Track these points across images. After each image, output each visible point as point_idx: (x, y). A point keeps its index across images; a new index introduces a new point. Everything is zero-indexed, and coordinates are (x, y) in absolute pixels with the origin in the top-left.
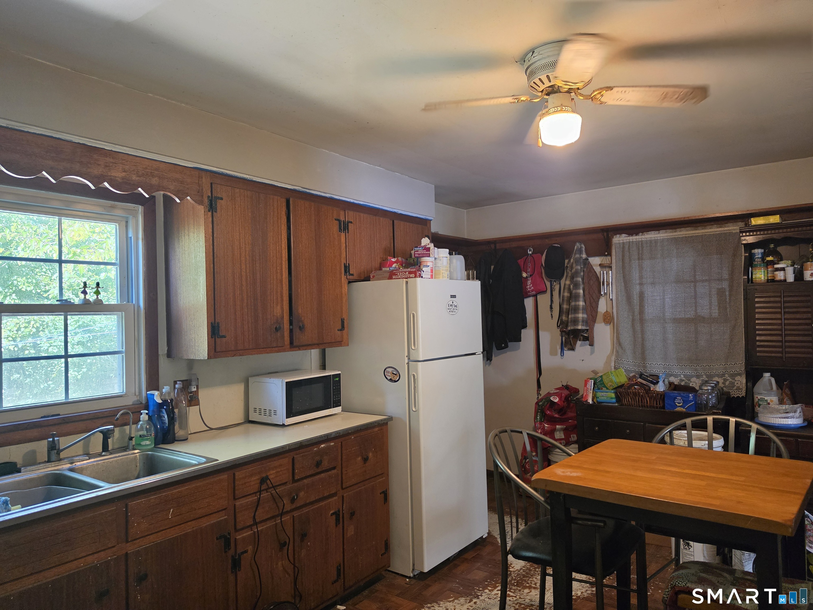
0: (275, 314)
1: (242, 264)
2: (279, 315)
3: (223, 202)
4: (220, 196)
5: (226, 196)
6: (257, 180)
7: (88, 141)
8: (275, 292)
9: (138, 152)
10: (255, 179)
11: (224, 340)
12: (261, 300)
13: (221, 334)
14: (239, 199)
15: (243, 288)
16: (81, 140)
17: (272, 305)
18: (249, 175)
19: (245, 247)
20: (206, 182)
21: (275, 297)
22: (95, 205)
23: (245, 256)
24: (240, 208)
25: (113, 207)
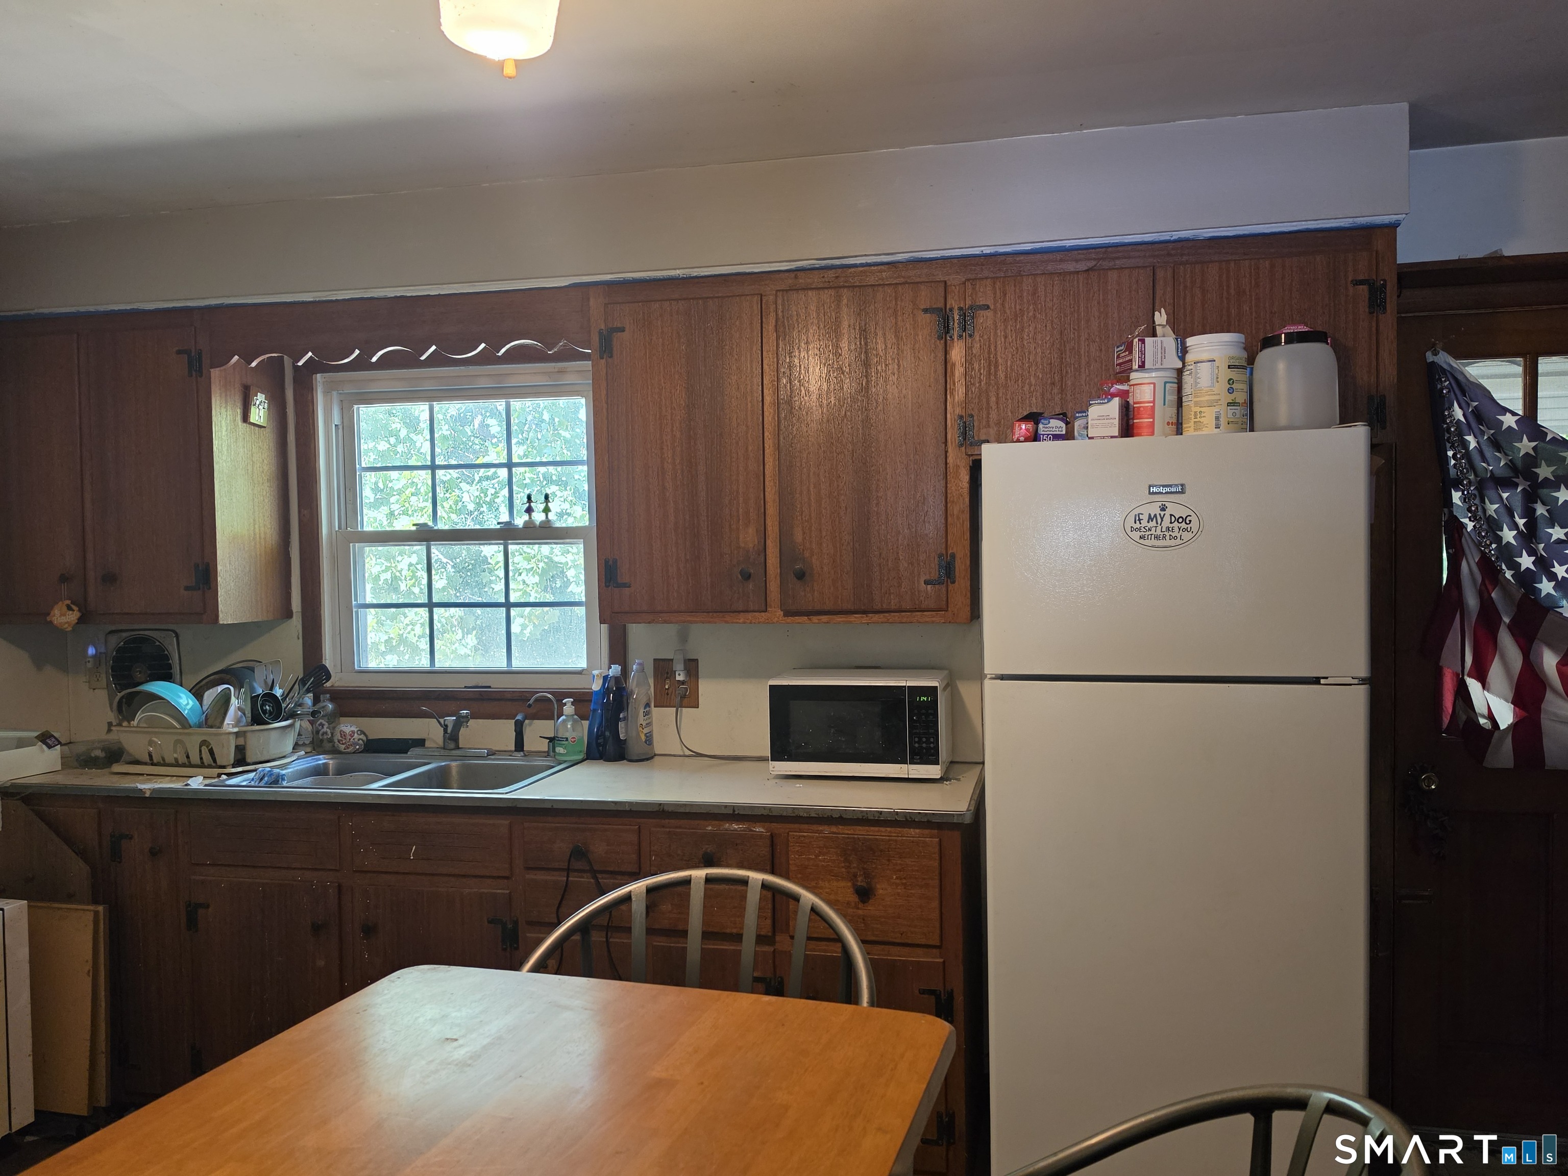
0: (742, 545)
1: (665, 448)
2: (751, 545)
3: (626, 335)
4: (619, 325)
5: (632, 321)
6: (702, 274)
7: (405, 290)
8: (741, 499)
9: (475, 286)
10: (695, 273)
11: (626, 591)
12: (707, 516)
13: (619, 581)
14: (659, 323)
15: (668, 494)
16: (398, 291)
17: (734, 527)
18: (679, 269)
19: (672, 414)
20: (596, 304)
21: (741, 510)
22: (535, 373)
23: (672, 431)
24: (661, 340)
25: (561, 372)
